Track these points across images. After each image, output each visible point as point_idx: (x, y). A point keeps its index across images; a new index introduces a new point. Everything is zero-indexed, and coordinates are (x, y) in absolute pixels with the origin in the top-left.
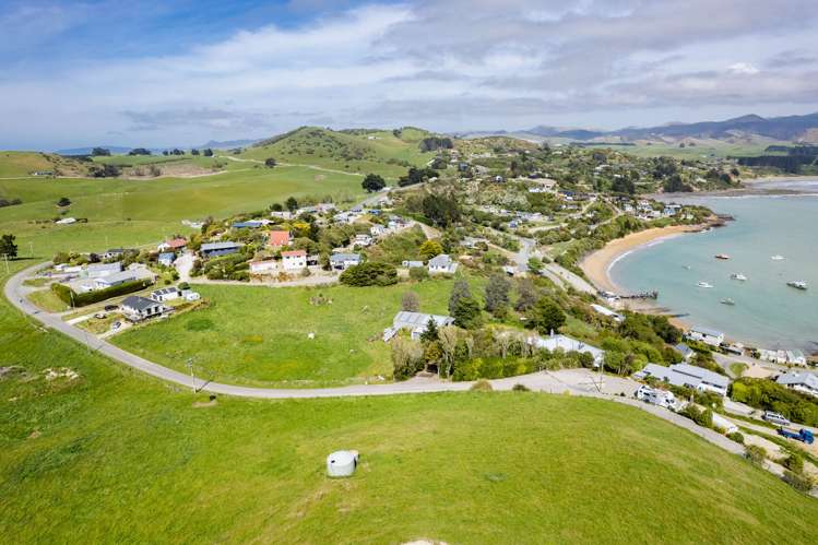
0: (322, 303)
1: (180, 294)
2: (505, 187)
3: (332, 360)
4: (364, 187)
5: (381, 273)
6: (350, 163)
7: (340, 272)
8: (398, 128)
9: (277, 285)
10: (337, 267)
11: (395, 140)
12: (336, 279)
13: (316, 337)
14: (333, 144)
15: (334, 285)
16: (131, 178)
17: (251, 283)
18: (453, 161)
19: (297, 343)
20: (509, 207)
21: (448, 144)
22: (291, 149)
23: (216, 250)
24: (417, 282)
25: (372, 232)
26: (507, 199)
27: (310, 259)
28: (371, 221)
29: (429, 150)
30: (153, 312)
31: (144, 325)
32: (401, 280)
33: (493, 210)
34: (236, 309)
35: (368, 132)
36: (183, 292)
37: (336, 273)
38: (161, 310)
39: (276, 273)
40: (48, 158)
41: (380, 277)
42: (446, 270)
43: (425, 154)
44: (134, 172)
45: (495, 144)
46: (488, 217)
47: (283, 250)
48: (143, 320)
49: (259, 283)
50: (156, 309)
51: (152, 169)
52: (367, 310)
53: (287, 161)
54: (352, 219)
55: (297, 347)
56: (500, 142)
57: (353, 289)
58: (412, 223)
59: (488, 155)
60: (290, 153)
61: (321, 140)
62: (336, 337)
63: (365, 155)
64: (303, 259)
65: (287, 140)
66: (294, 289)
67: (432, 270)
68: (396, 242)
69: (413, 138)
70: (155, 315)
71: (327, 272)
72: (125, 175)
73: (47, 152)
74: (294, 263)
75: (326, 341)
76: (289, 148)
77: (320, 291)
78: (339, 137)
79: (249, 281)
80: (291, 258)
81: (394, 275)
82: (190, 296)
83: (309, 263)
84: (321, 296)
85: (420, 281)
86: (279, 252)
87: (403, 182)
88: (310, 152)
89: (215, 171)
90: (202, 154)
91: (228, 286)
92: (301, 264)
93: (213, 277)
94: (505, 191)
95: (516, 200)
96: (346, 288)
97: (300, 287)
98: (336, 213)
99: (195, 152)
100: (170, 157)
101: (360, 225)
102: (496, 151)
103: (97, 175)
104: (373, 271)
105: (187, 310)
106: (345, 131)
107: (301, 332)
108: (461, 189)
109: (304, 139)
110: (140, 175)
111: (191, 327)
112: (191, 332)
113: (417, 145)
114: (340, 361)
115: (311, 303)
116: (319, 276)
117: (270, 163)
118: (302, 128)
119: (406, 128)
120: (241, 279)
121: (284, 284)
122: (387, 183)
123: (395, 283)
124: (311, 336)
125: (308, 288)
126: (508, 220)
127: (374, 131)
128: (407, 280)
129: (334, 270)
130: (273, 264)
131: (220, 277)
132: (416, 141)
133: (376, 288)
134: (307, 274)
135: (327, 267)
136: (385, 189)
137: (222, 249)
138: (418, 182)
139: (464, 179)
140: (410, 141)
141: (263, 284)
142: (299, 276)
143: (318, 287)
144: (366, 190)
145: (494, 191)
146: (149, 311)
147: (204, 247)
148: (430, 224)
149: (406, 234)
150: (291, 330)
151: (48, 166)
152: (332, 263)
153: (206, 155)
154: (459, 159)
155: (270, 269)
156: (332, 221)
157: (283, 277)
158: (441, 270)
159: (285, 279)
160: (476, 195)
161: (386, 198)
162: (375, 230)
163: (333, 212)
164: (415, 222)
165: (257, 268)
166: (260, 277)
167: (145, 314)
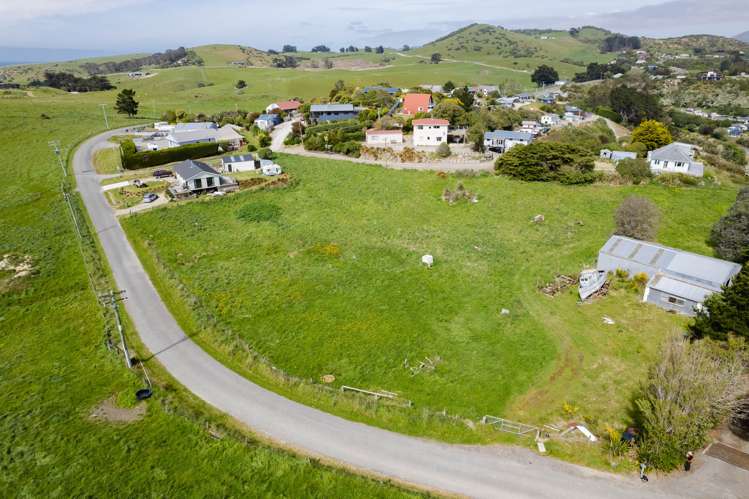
0: (462, 200)
1: (257, 165)
2: (720, 85)
3: (458, 329)
4: (533, 81)
5: (567, 162)
6: (518, 60)
7: (497, 156)
8: (576, 28)
9: (398, 165)
10: (494, 149)
11: (571, 40)
12: (490, 165)
13: (436, 262)
14: (503, 41)
15: (486, 174)
16: (307, 70)
17: (360, 160)
18: (638, 62)
19: (398, 271)
20: (722, 111)
21: (635, 43)
22: (460, 46)
23: (329, 113)
24: (630, 184)
25: (543, 121)
26: (722, 100)
27: (454, 133)
28: (542, 109)
29: (610, 51)
30: (205, 185)
31: (183, 202)
32: (601, 177)
33: (699, 113)
34: (324, 195)
35: (542, 32)
36: (262, 162)
37: (491, 157)
38: (217, 183)
39: (399, 149)
40: (243, 50)
41: (565, 168)
42: (683, 170)
43: (604, 55)
44: (309, 64)
45: (694, 44)
46: (696, 120)
47: (417, 117)
48: (186, 195)
49: (371, 161)
50: (210, 181)
51: (327, 62)
52: (540, 223)
53: (453, 57)
54: (518, 106)
55: (394, 278)
56: (702, 43)
57: (518, 183)
58: (594, 117)
59: (684, 56)
60: (458, 49)
61: (489, 37)
62: (475, 268)
63: (536, 54)
64: (443, 131)
65: (455, 37)
66: (422, 174)
67: (655, 168)
68: (574, 136)
69: (591, 38)
70: (208, 190)
71: (477, 154)
72: (302, 67)
73: (243, 45)
74: (429, 136)
75: (453, 276)
76: (456, 44)
77: (460, 181)
78: (510, 37)
79: (359, 156)
80: (426, 128)
81: (589, 167)
82: (269, 168)
83: (451, 139)
84: (461, 188)
85: (636, 183)
86: (410, 121)
87: (580, 78)
88: (478, 49)
89: (381, 65)
90: (374, 51)
91: (328, 161)
92: (439, 139)
93: (311, 147)
94: (718, 91)
95: (735, 102)
96: (506, 180)
97: (432, 172)
98: (499, 97)
99: (368, 49)
100: (345, 53)
101: (529, 112)
102: (697, 51)
103: (280, 66)
104: (555, 158)
105: (255, 188)
106: (517, 31)
107: (412, 248)
108: (655, 88)
109: (473, 36)
110: (315, 67)
111: (244, 216)
112: (241, 223)
113: (597, 45)
114: (476, 338)
115: (443, 198)
116: (464, 158)
117: (436, 58)
118: (472, 25)
119: (584, 28)
120: (348, 152)
121: (408, 165)
122: (560, 77)
123: (591, 182)
124: (427, 259)
125: (442, 175)
126: (727, 124)
127: (549, 31)
128: (614, 178)
129: (488, 153)
130: (398, 136)
131: (320, 148)
132: (595, 41)
133: (555, 186)
134: (445, 153)
135: (479, 147)
136: (557, 83)
137: (337, 113)
138: (599, 78)
139: (660, 77)
140: (587, 41)
141: (378, 162)
142: (433, 156)
143: (460, 175)
144: (535, 84)
145: (704, 91)
146: (198, 182)
147: (314, 108)
148: (618, 121)
149: (587, 128)
150: (397, 242)
151: (242, 57)
152: (486, 143)
153: (378, 52)
154: (647, 59)
155: (393, 142)
156: (493, 103)
157: (409, 154)
158: (672, 168)
159: (411, 158)
160: (675, 94)
161: (559, 91)
162: (547, 119)
163: (496, 95)
164: (598, 117)
165: (374, 139)
166: (375, 152)
167: (192, 187)
